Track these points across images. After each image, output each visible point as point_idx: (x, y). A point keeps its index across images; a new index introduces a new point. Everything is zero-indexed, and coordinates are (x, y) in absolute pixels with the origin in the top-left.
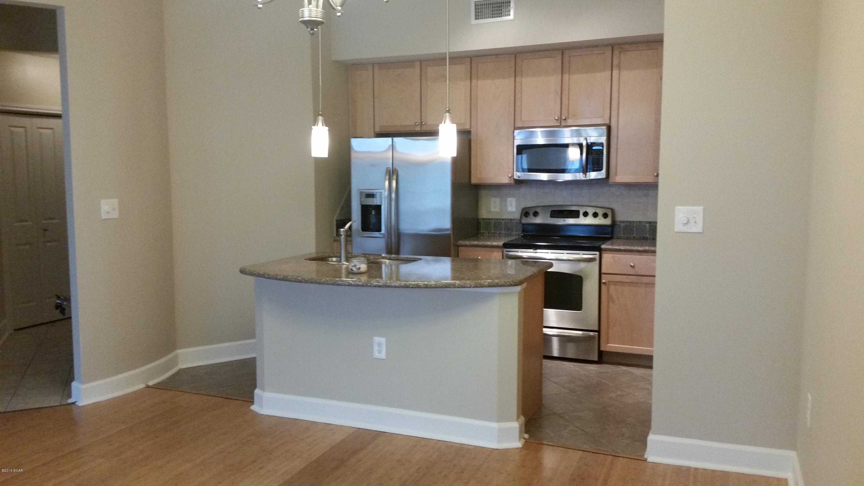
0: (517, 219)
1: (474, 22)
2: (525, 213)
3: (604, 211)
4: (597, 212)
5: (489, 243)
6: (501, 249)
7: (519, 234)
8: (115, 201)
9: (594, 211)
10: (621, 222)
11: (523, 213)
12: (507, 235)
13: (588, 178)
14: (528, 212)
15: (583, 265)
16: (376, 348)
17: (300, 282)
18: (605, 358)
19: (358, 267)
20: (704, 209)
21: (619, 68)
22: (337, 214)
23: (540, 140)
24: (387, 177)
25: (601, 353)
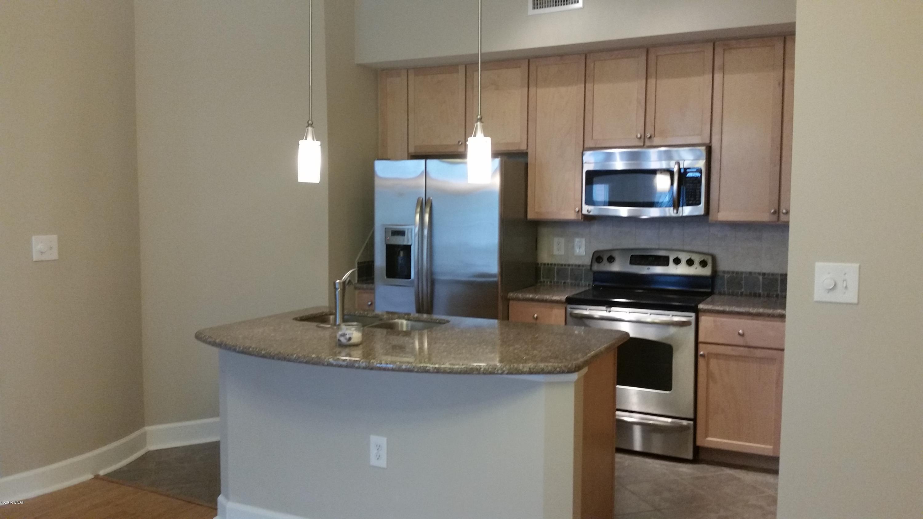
0: (586, 266)
1: (531, 11)
2: (598, 257)
3: (702, 258)
4: (693, 258)
5: (548, 297)
6: (565, 305)
7: (589, 285)
8: (54, 238)
9: (688, 258)
10: (724, 272)
11: (594, 258)
12: (574, 285)
13: (680, 214)
14: (601, 256)
15: (673, 330)
16: (373, 452)
17: (264, 356)
18: (702, 456)
19: (348, 336)
20: (860, 266)
21: (723, 69)
22: (359, 255)
23: (619, 165)
24: (419, 210)
25: (697, 450)
